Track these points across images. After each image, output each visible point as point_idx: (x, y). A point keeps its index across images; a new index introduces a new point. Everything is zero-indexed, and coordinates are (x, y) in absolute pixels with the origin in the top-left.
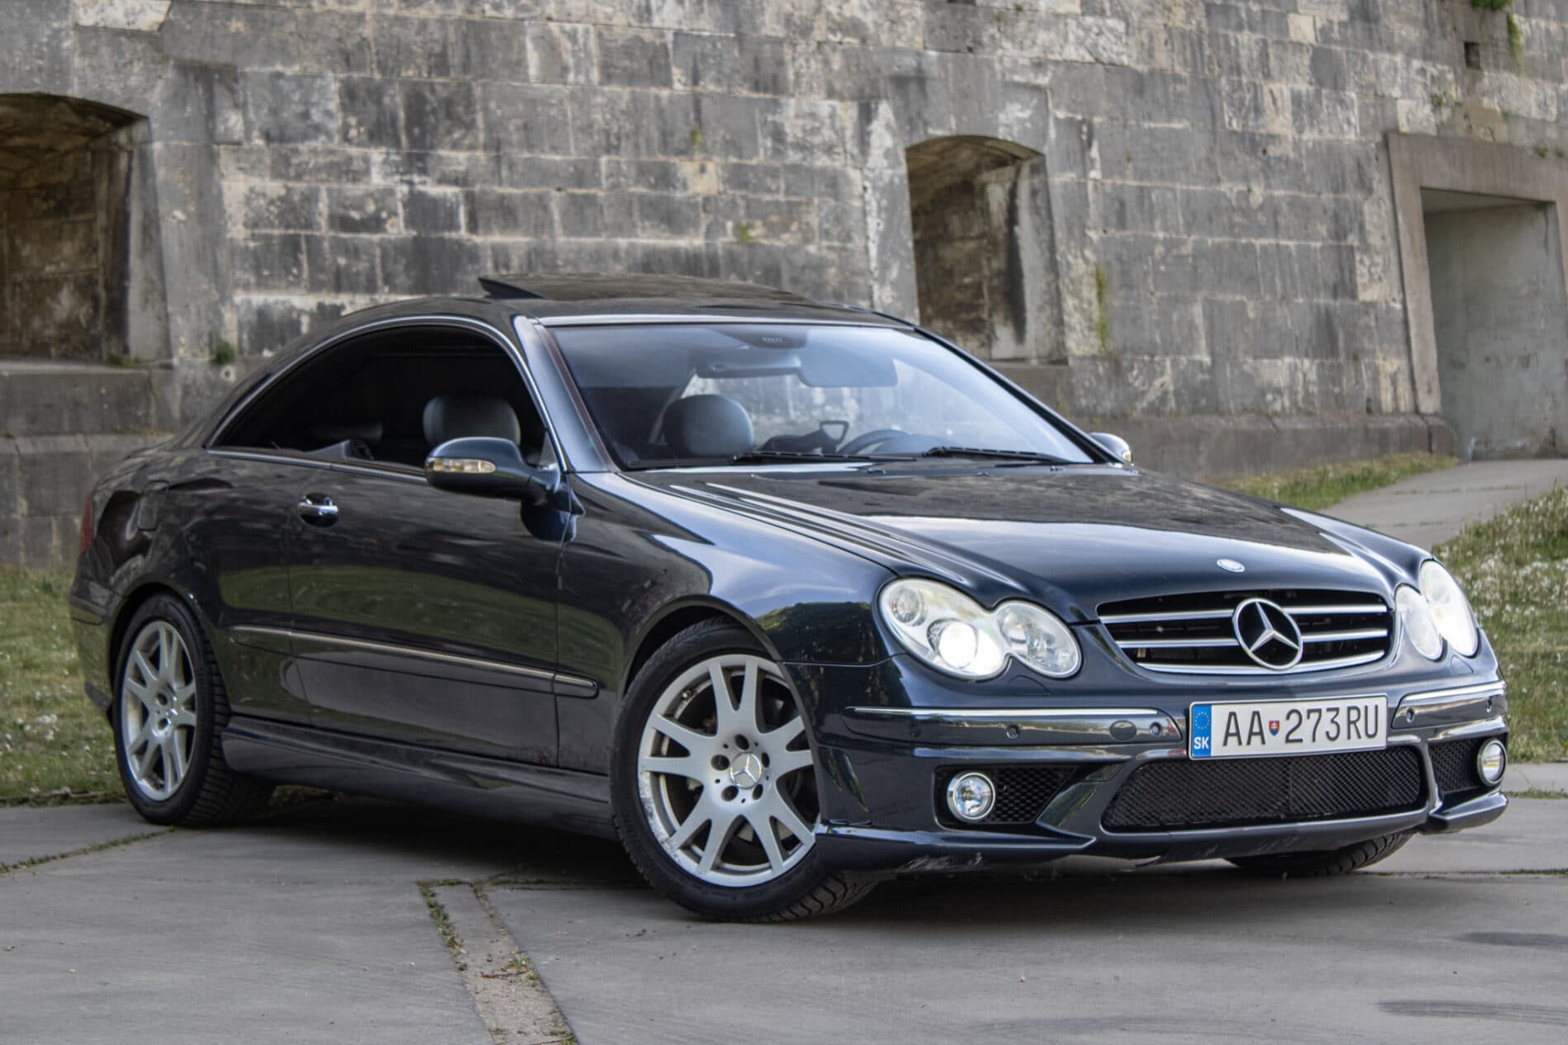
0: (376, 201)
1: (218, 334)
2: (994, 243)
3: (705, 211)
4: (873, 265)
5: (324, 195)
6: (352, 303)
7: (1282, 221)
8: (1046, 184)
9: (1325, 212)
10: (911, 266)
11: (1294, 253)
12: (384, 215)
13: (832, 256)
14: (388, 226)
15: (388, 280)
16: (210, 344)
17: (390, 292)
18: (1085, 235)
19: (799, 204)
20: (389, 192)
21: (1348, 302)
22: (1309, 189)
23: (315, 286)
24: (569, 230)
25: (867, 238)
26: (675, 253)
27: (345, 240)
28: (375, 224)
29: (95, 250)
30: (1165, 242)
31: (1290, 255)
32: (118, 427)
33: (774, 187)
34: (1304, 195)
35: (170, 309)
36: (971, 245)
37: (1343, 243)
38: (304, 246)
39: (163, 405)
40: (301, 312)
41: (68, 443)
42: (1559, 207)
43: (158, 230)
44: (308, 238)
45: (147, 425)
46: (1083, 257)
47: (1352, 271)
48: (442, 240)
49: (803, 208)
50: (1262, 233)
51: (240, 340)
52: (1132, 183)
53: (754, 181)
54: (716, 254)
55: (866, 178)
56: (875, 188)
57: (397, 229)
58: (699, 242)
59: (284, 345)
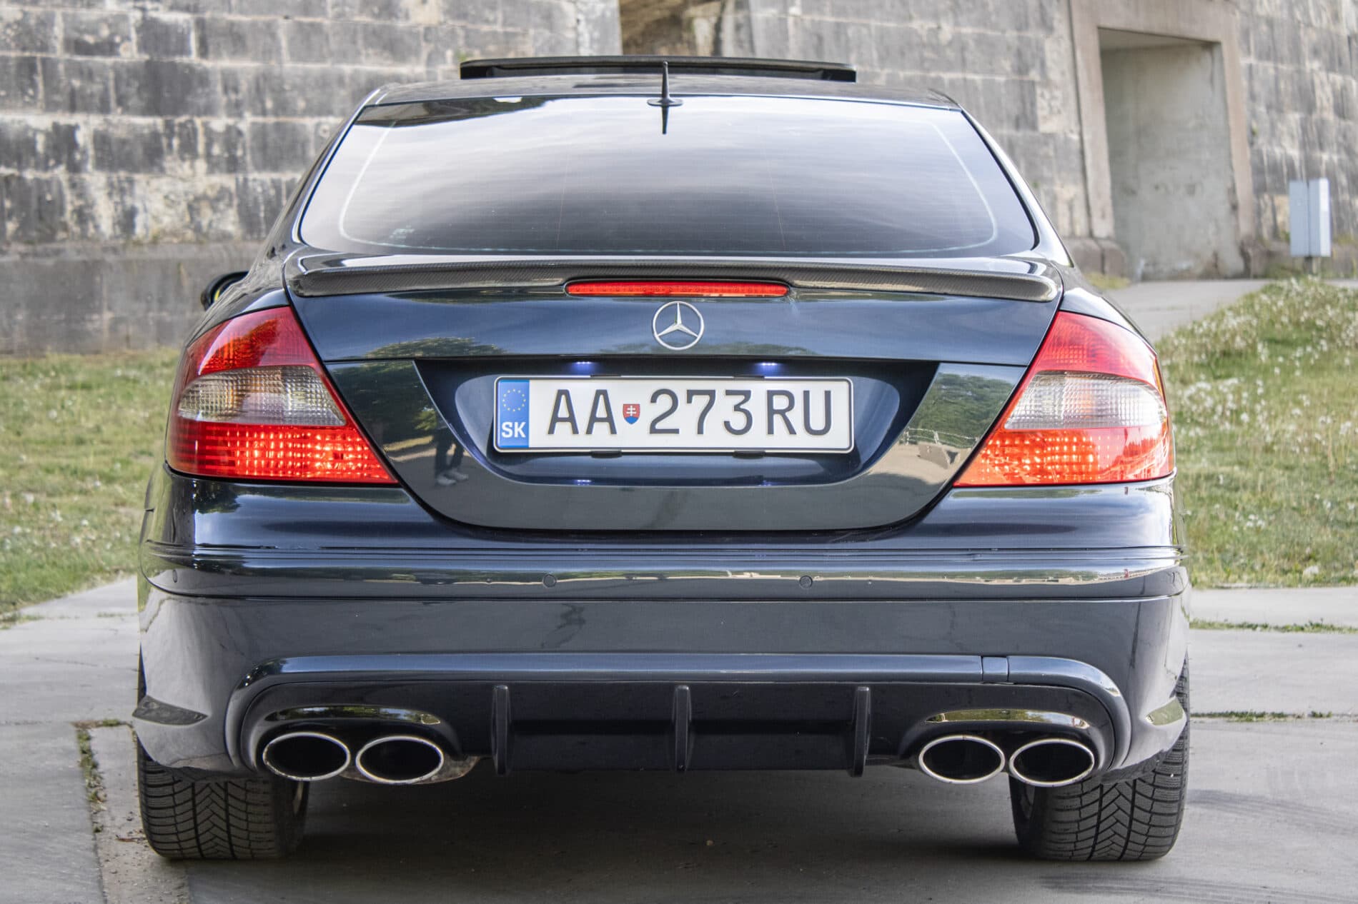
0: (110, 26)
3: (426, 40)
5: (59, 20)
7: (969, 56)
8: (749, 19)
9: (1009, 48)
11: (980, 87)
12: (117, 39)
14: (121, 50)
15: (121, 101)
17: (123, 113)
19: (514, 35)
20: (124, 18)
21: (1029, 133)
22: (994, 27)
23: (50, 106)
24: (295, 56)
27: (79, 63)
28: (108, 48)
31: (976, 89)
33: (491, 18)
34: (990, 33)
37: (1025, 78)
38: (39, 68)
40: (36, 131)
42: (1225, 47)
44: (44, 61)
47: (1033, 104)
48: (173, 65)
49: (520, 38)
50: (950, 67)
52: (830, 19)
53: (473, 12)
55: (579, 11)
56: (588, 21)
57: (130, 53)
58: (420, 69)
59: (20, 162)
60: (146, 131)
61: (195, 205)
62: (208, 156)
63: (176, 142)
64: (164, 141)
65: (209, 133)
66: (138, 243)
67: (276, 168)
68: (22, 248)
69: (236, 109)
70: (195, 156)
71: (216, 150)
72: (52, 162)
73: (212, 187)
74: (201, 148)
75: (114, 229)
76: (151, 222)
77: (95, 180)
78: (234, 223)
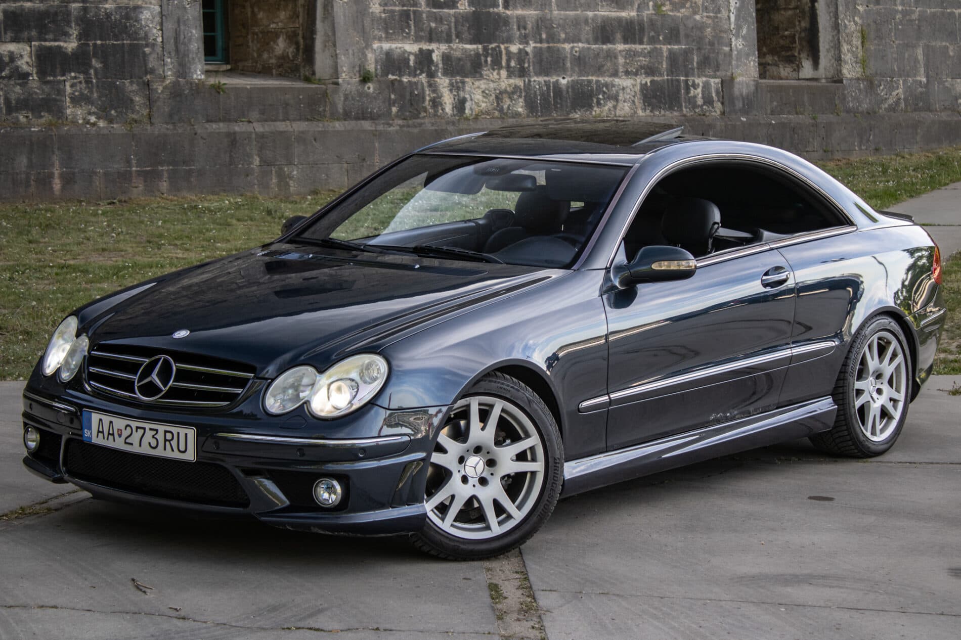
1: (364, 66)
2: (803, 12)
4: (732, 26)
6: (438, 48)
10: (754, 27)
13: (709, 21)
14: (459, 5)
15: (458, 36)
16: (360, 71)
17: (459, 42)
18: (855, 8)
23: (418, 39)
24: (560, 7)
25: (730, 11)
26: (619, 20)
27: (435, 13)
28: (452, 4)
29: (298, 17)
30: (902, 12)
32: (309, 117)
35: (338, 52)
36: (790, 13)
38: (412, 16)
39: (333, 105)
40: (410, 53)
41: (281, 126)
43: (332, 7)
44: (415, 12)
45: (325, 116)
46: (854, 21)
48: (489, 13)
51: (376, 69)
54: (643, 20)
57: (464, 7)
58: (633, 14)
59: (400, 72)
60: (472, 53)
61: (500, 96)
62: (508, 67)
63: (489, 59)
64: (483, 58)
65: (508, 53)
66: (467, 119)
67: (547, 75)
68: (400, 122)
69: (524, 39)
70: (500, 67)
71: (513, 64)
72: (418, 72)
73: (510, 85)
74: (504, 63)
75: (453, 111)
76: (474, 106)
77: (443, 82)
78: (522, 107)
